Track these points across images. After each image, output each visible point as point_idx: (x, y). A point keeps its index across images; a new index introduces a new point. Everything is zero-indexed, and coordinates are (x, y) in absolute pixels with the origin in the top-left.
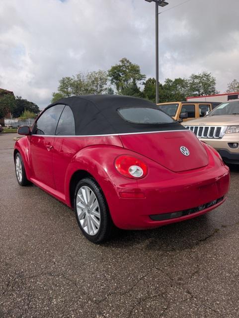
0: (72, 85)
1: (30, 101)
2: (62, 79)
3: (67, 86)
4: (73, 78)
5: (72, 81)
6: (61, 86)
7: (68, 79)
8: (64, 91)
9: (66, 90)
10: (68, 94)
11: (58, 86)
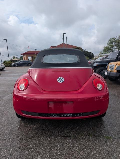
0: (115, 42)
1: (90, 52)
2: (109, 39)
3: (112, 42)
4: (116, 38)
5: (116, 39)
6: (109, 43)
7: (113, 38)
8: (110, 46)
9: (111, 44)
10: (112, 47)
11: (107, 43)
